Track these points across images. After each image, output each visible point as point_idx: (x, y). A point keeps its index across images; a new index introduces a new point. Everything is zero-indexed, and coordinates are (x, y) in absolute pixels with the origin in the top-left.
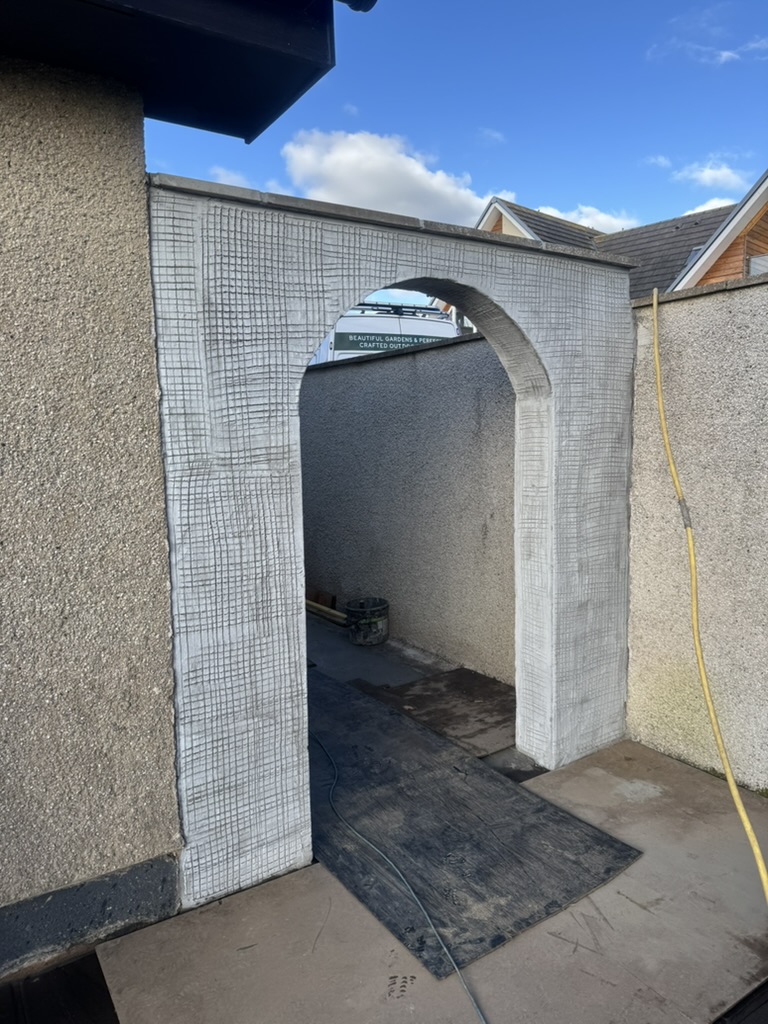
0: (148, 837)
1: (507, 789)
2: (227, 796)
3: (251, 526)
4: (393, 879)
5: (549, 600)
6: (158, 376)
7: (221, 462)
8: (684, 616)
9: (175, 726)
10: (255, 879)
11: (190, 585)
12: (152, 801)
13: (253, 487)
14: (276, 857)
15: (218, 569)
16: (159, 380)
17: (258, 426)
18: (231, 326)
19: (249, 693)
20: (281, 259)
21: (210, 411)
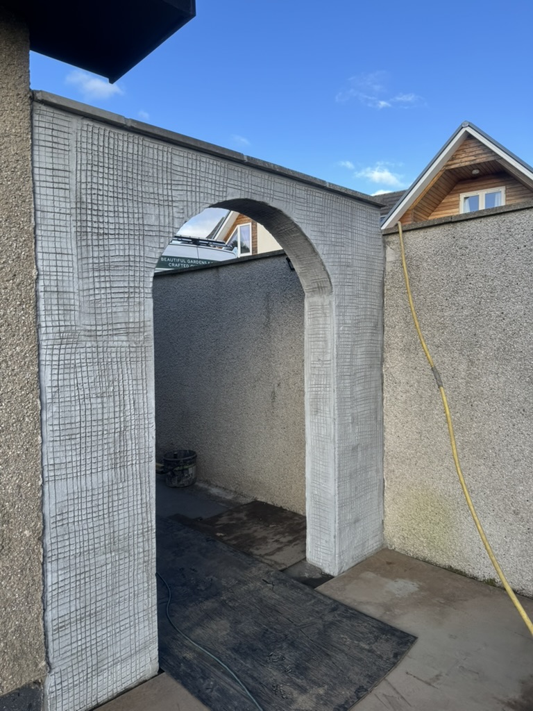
0: (17, 668)
1: (307, 594)
2: (88, 622)
3: (112, 388)
4: (229, 680)
5: (332, 445)
6: (36, 258)
7: (87, 333)
8: (425, 454)
9: (43, 564)
10: (110, 694)
11: (58, 439)
12: (21, 634)
13: (114, 355)
14: (128, 673)
15: (83, 425)
16: (36, 261)
17: (119, 304)
18: (99, 222)
19: (107, 531)
20: (140, 172)
21: (79, 290)
